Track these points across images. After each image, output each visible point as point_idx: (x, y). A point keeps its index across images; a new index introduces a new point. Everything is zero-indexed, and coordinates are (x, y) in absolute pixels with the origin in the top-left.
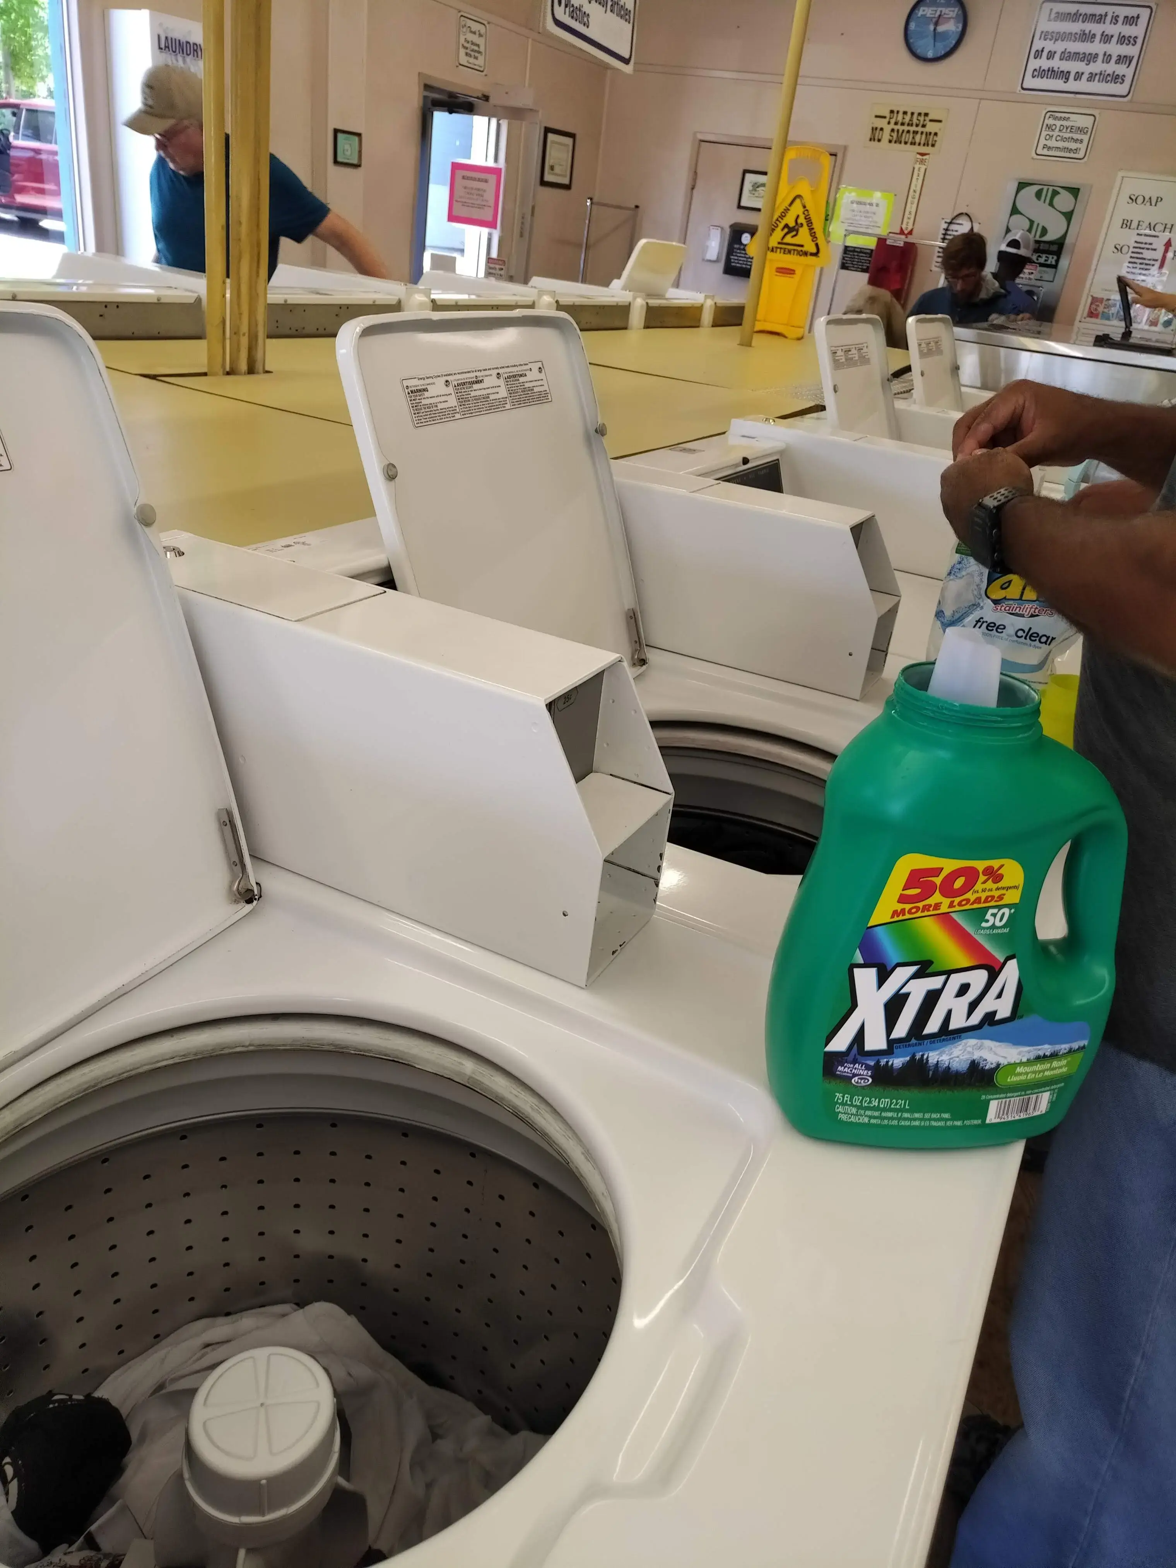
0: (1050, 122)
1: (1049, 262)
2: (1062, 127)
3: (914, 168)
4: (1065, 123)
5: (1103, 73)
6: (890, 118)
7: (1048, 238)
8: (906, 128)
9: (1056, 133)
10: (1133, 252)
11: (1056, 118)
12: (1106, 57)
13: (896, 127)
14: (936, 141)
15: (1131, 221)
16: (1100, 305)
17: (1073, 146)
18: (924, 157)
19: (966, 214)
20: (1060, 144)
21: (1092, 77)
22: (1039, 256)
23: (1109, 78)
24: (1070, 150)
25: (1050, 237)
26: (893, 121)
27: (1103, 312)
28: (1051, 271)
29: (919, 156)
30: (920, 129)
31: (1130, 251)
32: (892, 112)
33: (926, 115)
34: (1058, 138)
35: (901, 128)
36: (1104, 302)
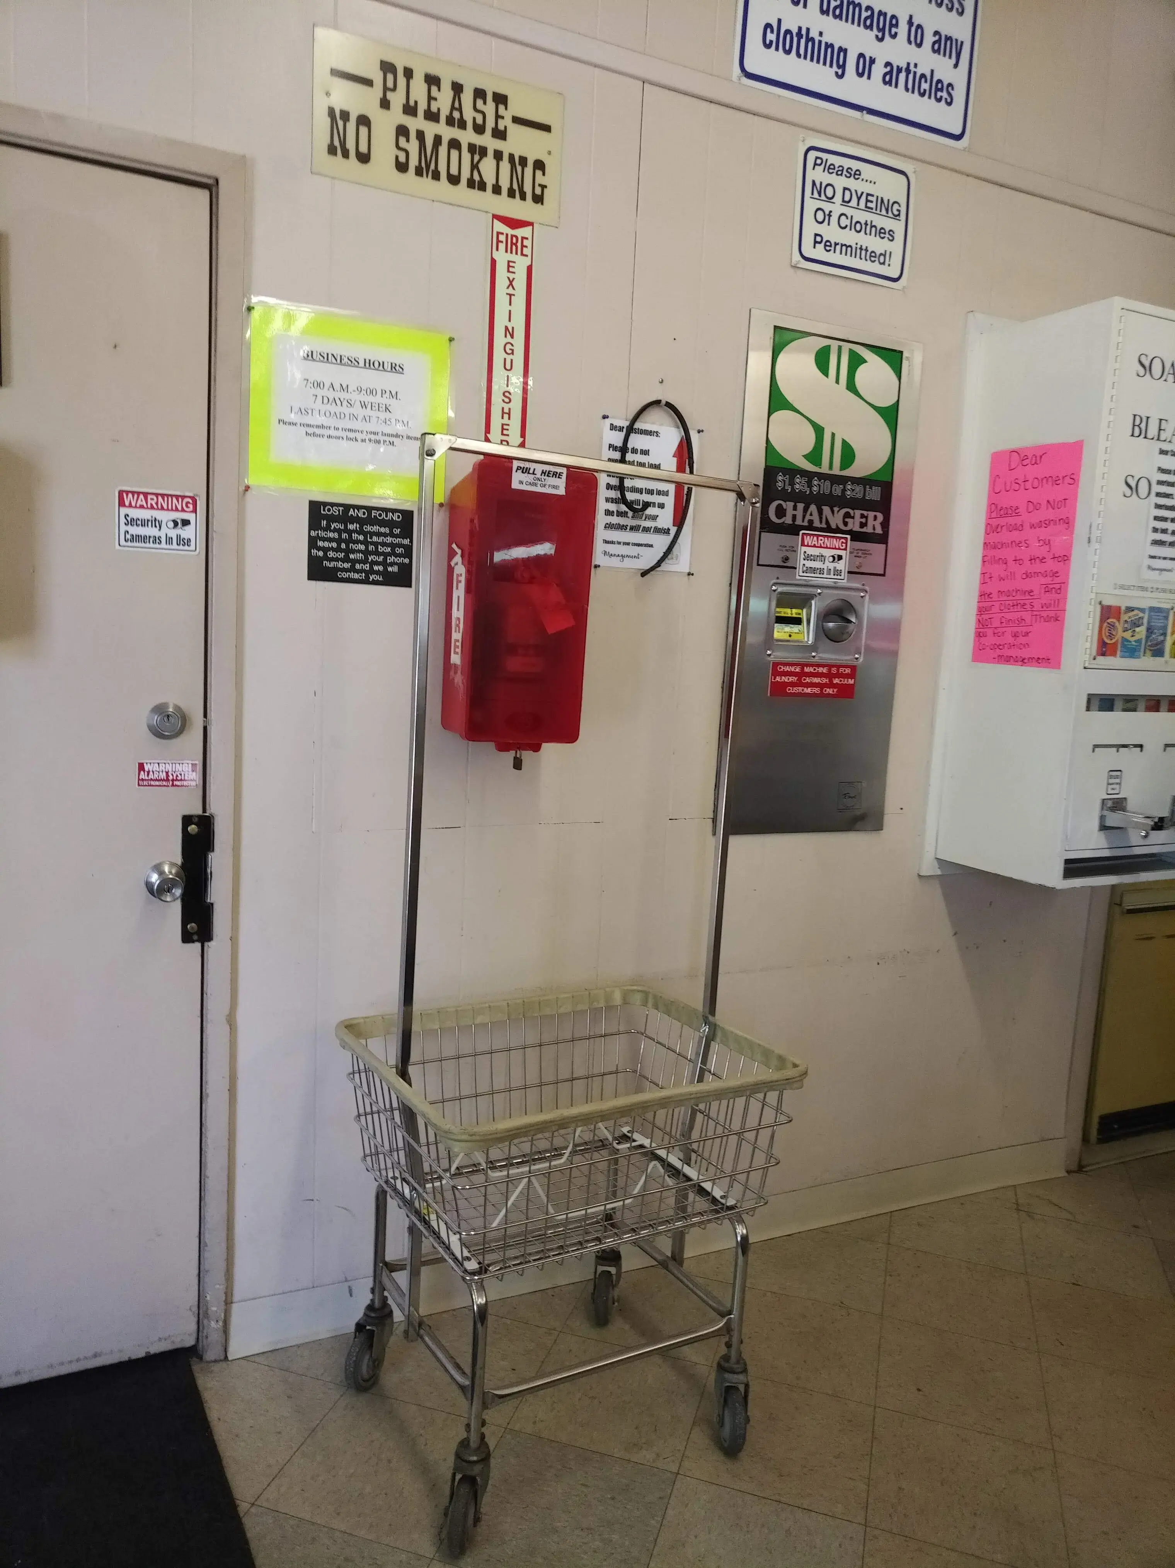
0: (818, 175)
1: (869, 529)
2: (847, 193)
3: (493, 262)
4: (851, 183)
5: (912, 67)
6: (386, 89)
7: (857, 470)
8: (448, 133)
9: (837, 208)
10: (1158, 495)
11: (830, 168)
12: (913, 29)
13: (414, 124)
14: (543, 187)
15: (1148, 418)
16: (1117, 624)
17: (876, 244)
18: (520, 232)
19: (669, 405)
20: (850, 237)
21: (890, 77)
22: (847, 515)
23: (925, 86)
24: (873, 256)
25: (860, 468)
26: (397, 99)
27: (1124, 640)
28: (877, 549)
29: (499, 226)
30: (486, 140)
31: (1153, 494)
32: (387, 67)
33: (501, 99)
34: (844, 222)
35: (431, 130)
36: (1124, 617)
